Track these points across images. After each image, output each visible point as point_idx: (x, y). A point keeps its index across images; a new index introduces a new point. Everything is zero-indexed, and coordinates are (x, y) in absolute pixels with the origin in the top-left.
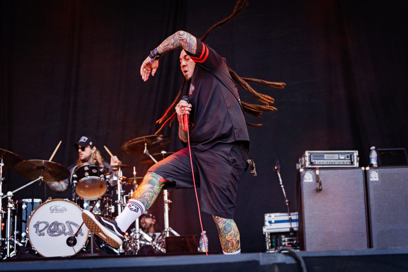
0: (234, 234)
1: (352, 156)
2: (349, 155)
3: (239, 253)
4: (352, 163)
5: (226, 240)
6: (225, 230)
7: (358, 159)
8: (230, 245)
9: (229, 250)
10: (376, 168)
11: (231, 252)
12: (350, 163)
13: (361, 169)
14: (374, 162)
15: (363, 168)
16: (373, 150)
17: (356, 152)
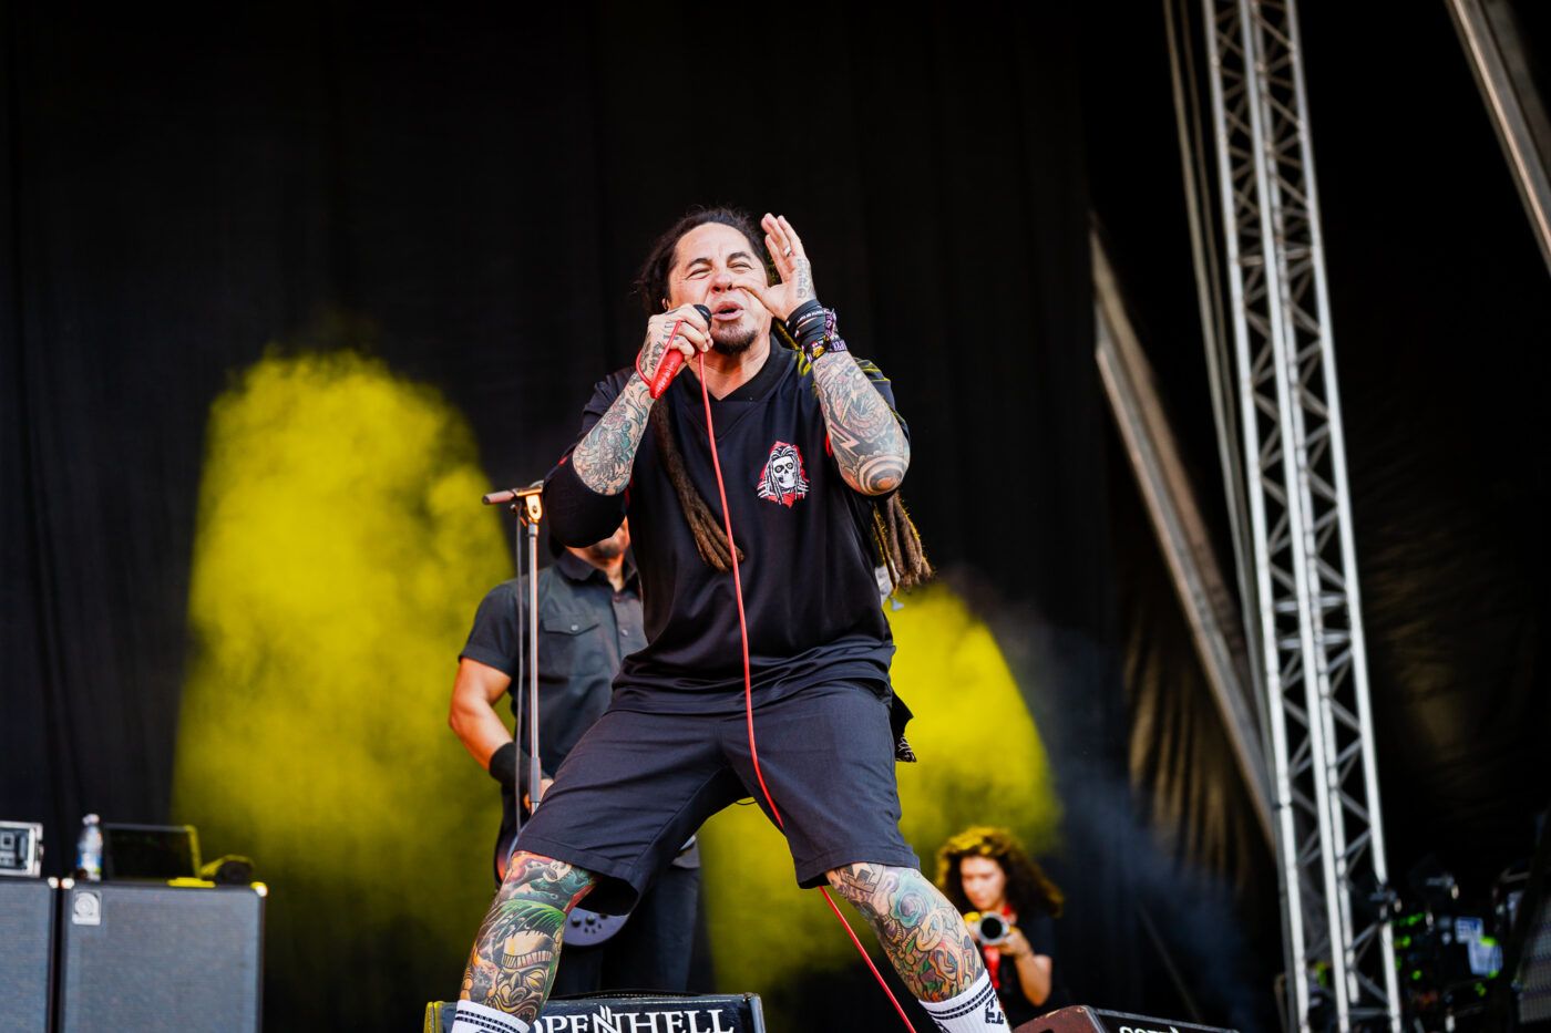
0: (944, 920)
1: (23, 841)
2: (12, 837)
3: (988, 986)
4: (19, 863)
5: (920, 956)
6: (903, 912)
7: (42, 850)
8: (943, 968)
9: (945, 989)
10: (93, 884)
11: (958, 993)
12: (13, 864)
13: (47, 884)
14: (90, 864)
15: (53, 882)
16: (91, 824)
17: (35, 830)
